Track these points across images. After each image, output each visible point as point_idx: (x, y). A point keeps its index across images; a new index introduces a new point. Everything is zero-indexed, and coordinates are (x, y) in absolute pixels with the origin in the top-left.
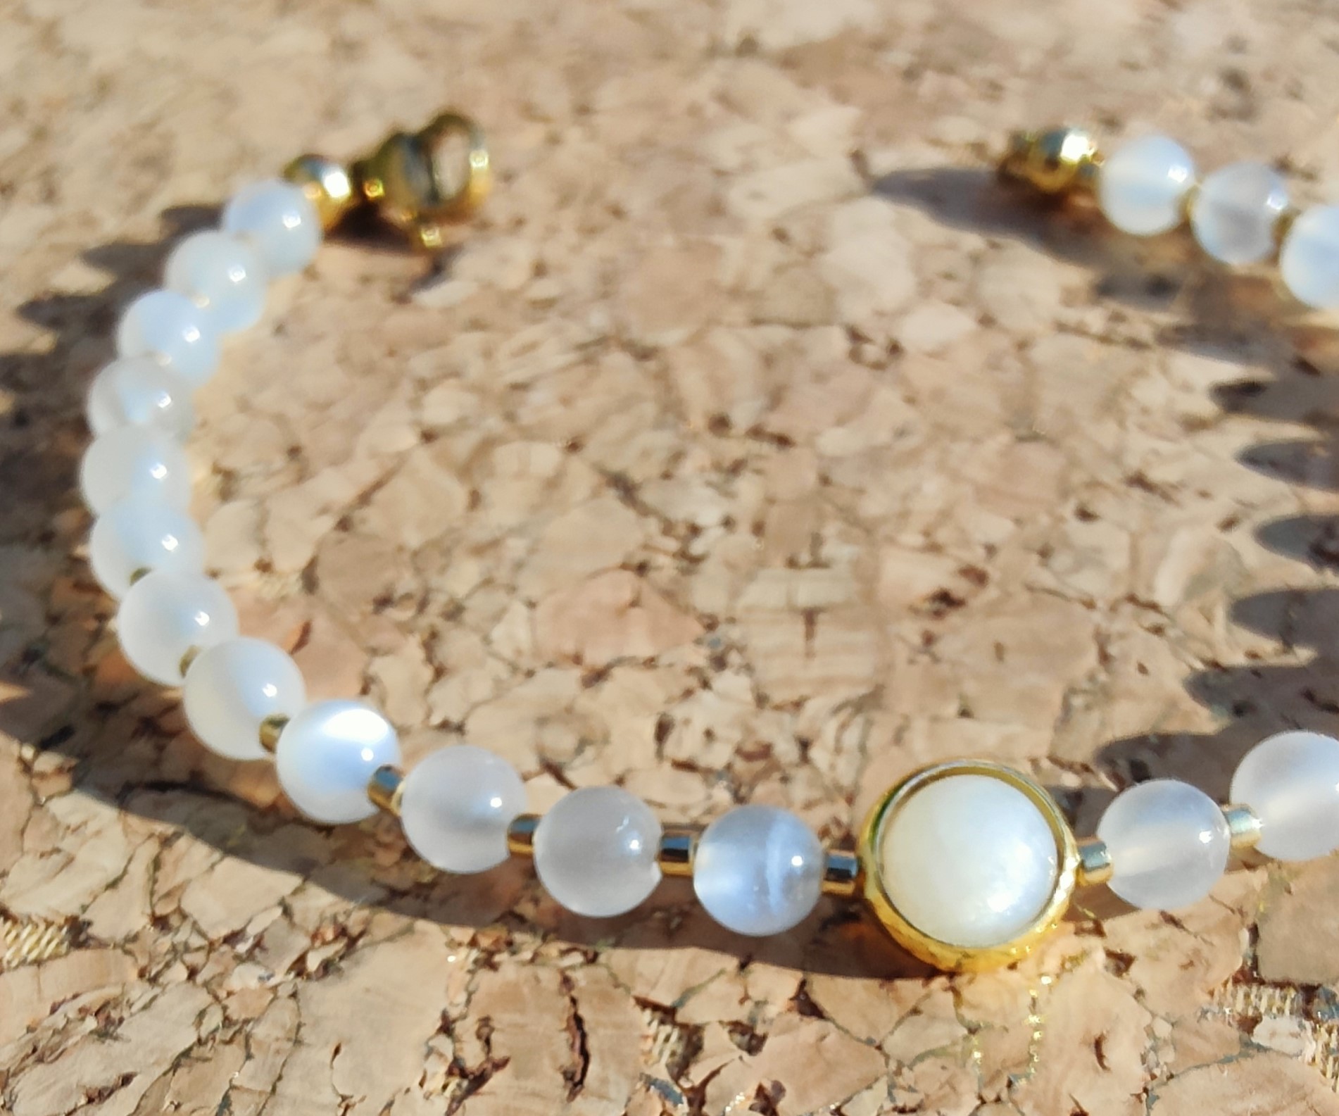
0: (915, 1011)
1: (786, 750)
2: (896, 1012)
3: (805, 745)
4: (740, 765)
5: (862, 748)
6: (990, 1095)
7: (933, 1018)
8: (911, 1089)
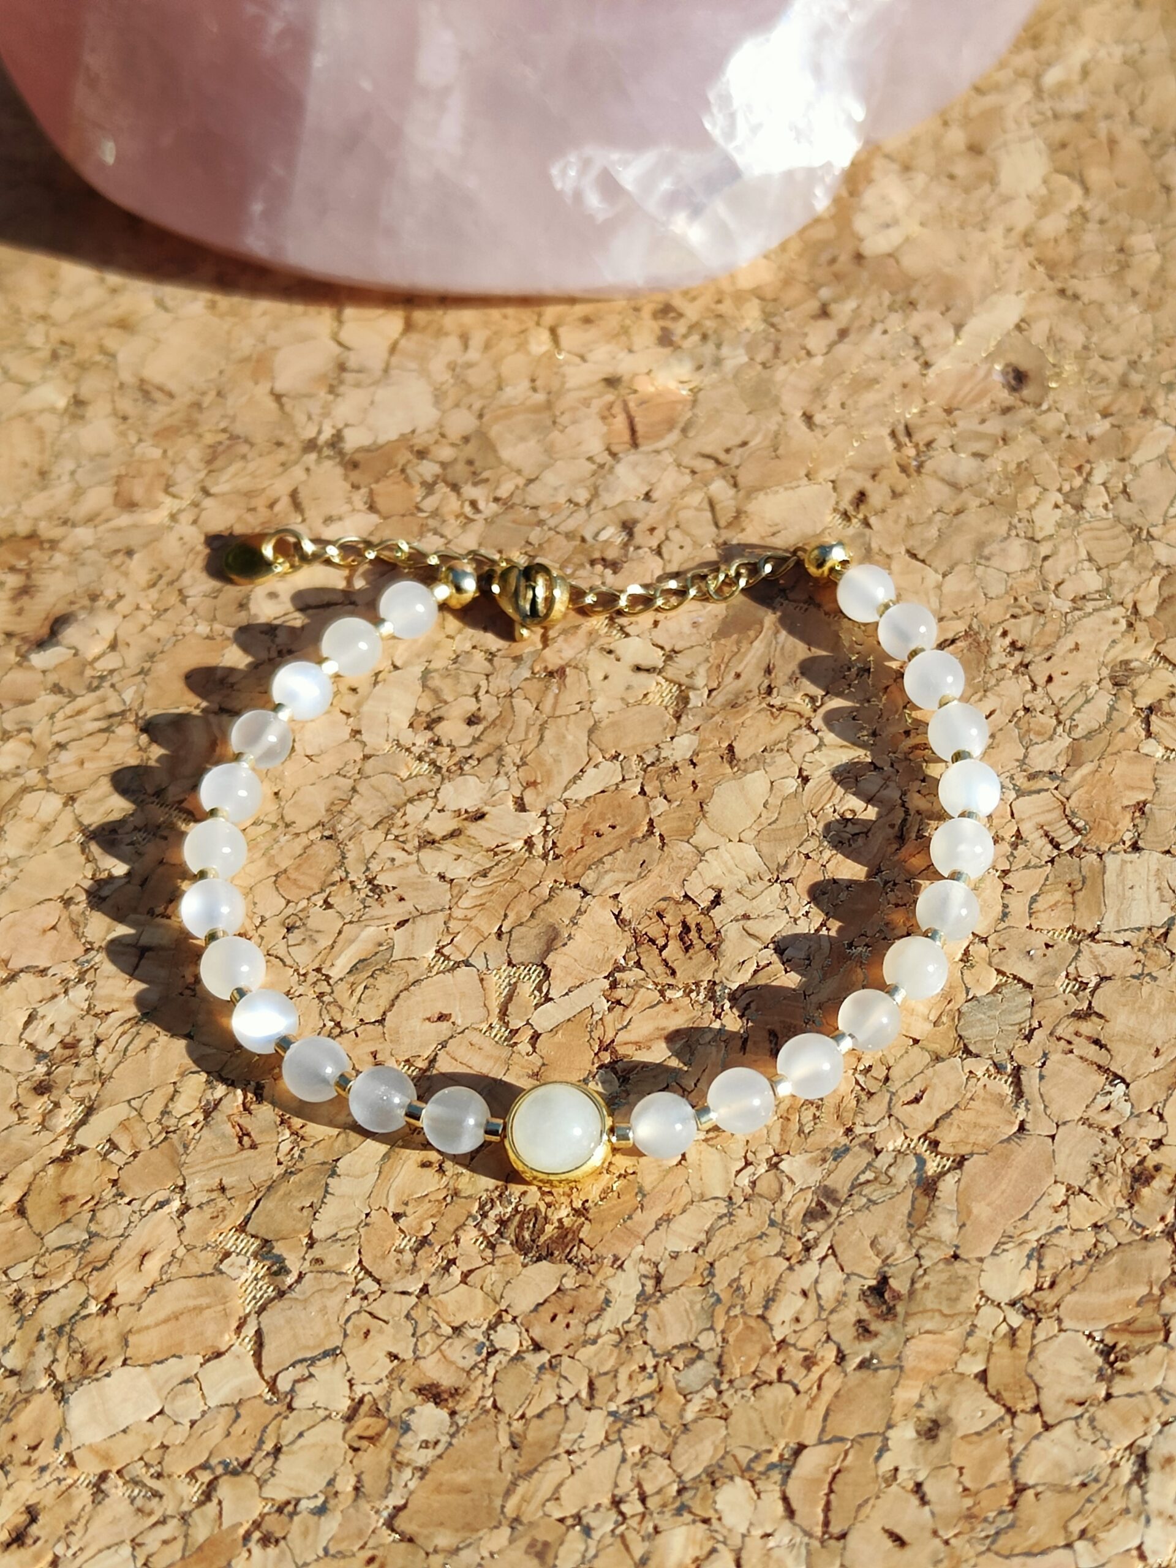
0: (68, 1221)
1: (86, 1045)
2: (60, 1220)
3: (98, 1042)
4: (59, 1051)
5: (126, 1050)
6: (79, 1276)
7: (76, 1226)
8: (45, 1266)
